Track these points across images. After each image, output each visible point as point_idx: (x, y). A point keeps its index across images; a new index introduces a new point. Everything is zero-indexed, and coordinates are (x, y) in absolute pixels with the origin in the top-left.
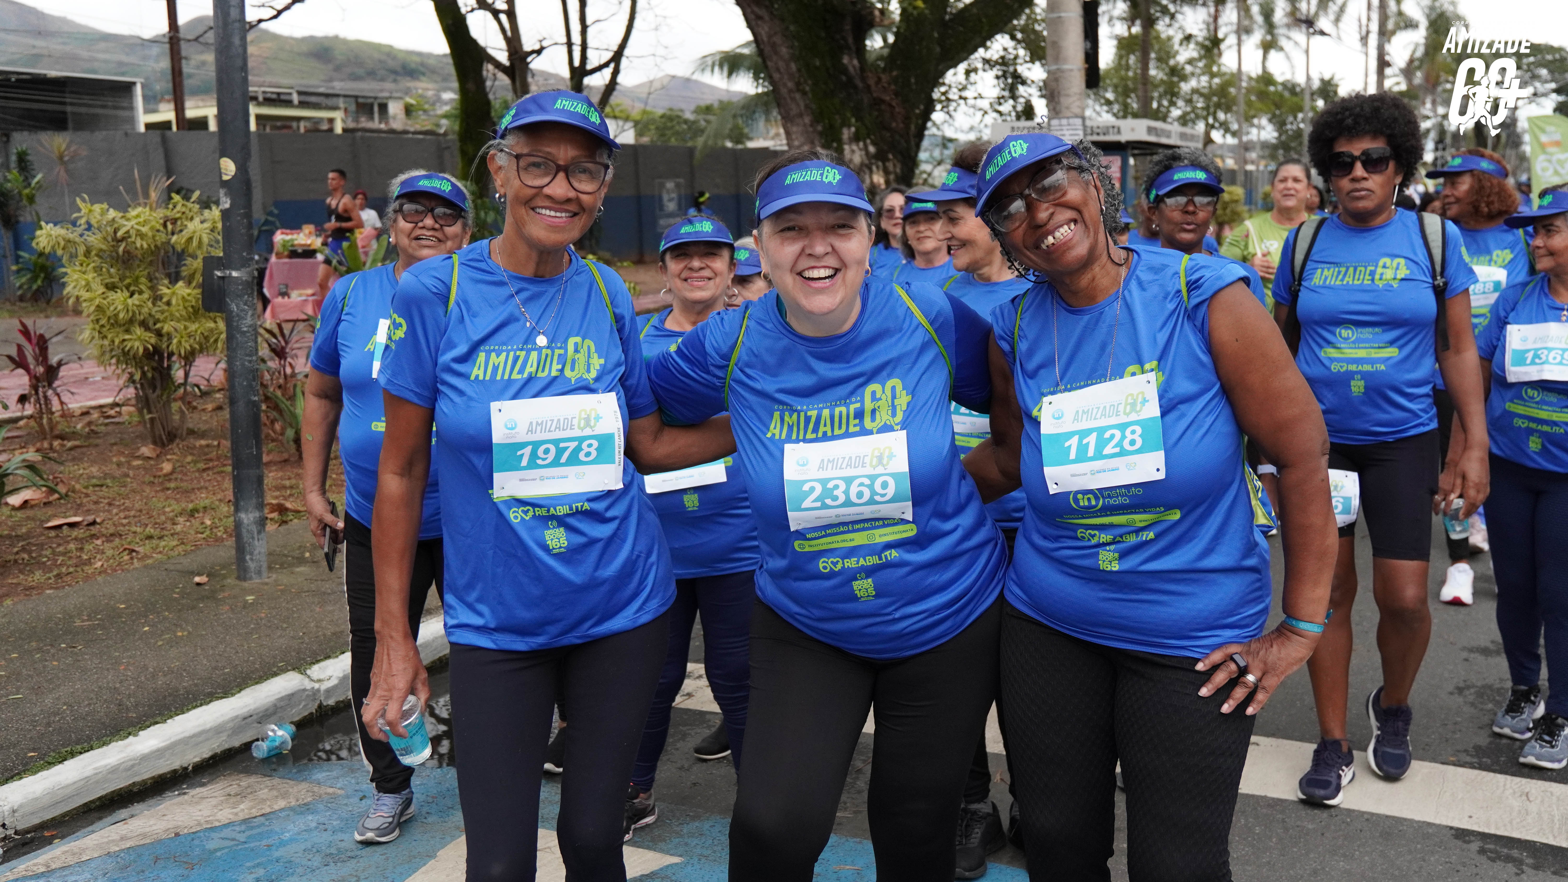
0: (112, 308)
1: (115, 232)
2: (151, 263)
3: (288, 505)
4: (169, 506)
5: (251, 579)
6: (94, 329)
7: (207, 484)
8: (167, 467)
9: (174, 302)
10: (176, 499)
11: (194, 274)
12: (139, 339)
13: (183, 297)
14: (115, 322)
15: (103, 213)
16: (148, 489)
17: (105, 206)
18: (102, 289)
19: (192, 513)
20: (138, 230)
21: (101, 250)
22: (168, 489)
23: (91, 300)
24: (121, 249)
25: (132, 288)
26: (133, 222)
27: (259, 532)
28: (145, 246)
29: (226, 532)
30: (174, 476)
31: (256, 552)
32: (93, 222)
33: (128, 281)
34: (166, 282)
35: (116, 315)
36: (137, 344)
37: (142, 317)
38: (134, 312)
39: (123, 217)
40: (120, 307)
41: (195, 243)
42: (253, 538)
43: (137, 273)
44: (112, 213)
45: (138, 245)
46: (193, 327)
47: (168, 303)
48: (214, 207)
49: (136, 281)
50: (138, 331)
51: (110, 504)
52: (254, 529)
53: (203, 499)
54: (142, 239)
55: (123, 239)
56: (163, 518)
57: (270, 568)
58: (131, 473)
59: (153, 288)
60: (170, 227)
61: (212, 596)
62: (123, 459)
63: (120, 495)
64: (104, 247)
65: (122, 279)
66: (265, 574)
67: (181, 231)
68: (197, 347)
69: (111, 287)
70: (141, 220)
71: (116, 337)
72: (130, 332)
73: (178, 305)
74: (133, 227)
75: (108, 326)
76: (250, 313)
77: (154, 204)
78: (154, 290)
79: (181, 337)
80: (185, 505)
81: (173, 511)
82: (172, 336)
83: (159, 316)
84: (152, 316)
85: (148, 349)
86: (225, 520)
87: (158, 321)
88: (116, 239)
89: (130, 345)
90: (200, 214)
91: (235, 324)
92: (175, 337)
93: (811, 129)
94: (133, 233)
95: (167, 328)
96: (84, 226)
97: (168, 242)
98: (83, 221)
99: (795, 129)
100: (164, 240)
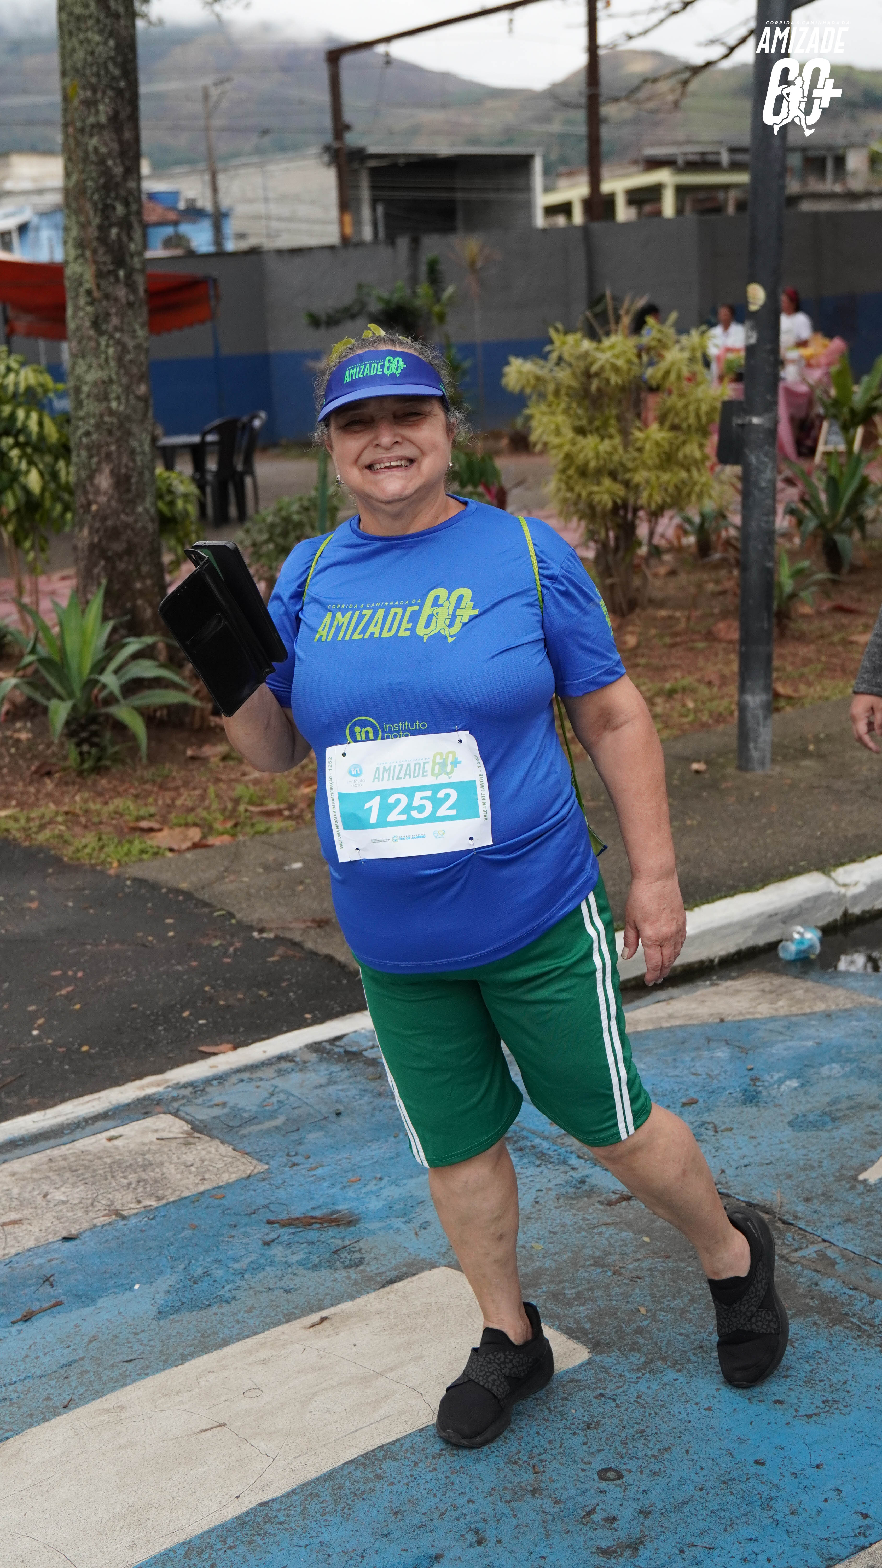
0: (581, 456)
1: (587, 367)
2: (622, 401)
3: (781, 689)
4: (645, 684)
5: (753, 770)
6: (560, 480)
7: (679, 662)
8: (631, 640)
9: (648, 447)
11: (666, 413)
12: (608, 491)
13: (656, 442)
14: (583, 472)
15: (577, 344)
17: (578, 336)
18: (569, 434)
19: (670, 694)
20: (612, 364)
21: (570, 387)
22: (637, 665)
23: (560, 446)
24: (594, 387)
25: (602, 432)
26: (608, 355)
27: (766, 718)
28: (618, 382)
29: (711, 716)
30: (640, 651)
31: (761, 740)
32: (566, 356)
33: (597, 423)
34: (638, 423)
35: (586, 464)
36: (606, 498)
37: (612, 467)
38: (605, 460)
39: (597, 349)
40: (591, 454)
41: (673, 376)
42: (758, 724)
43: (607, 412)
44: (587, 345)
45: (613, 382)
46: (666, 477)
47: (640, 450)
48: (693, 332)
49: (605, 424)
50: (607, 482)
52: (760, 713)
53: (678, 678)
54: (616, 374)
55: (597, 374)
57: (773, 761)
59: (623, 432)
60: (645, 358)
61: (714, 786)
64: (574, 384)
65: (591, 421)
66: (768, 766)
67: (657, 363)
68: (668, 500)
69: (581, 431)
70: (616, 351)
71: (583, 489)
72: (599, 483)
73: (651, 451)
74: (607, 361)
75: (576, 477)
76: (770, 466)
77: (627, 331)
78: (625, 433)
79: (652, 488)
80: (660, 685)
81: (649, 690)
82: (641, 488)
83: (630, 465)
84: (622, 465)
85: (615, 503)
86: (708, 705)
87: (627, 470)
88: (588, 375)
89: (597, 498)
90: (678, 342)
91: (753, 479)
92: (645, 489)
94: (607, 367)
95: (638, 478)
96: (555, 360)
97: (642, 376)
98: (555, 355)
100: (638, 373)
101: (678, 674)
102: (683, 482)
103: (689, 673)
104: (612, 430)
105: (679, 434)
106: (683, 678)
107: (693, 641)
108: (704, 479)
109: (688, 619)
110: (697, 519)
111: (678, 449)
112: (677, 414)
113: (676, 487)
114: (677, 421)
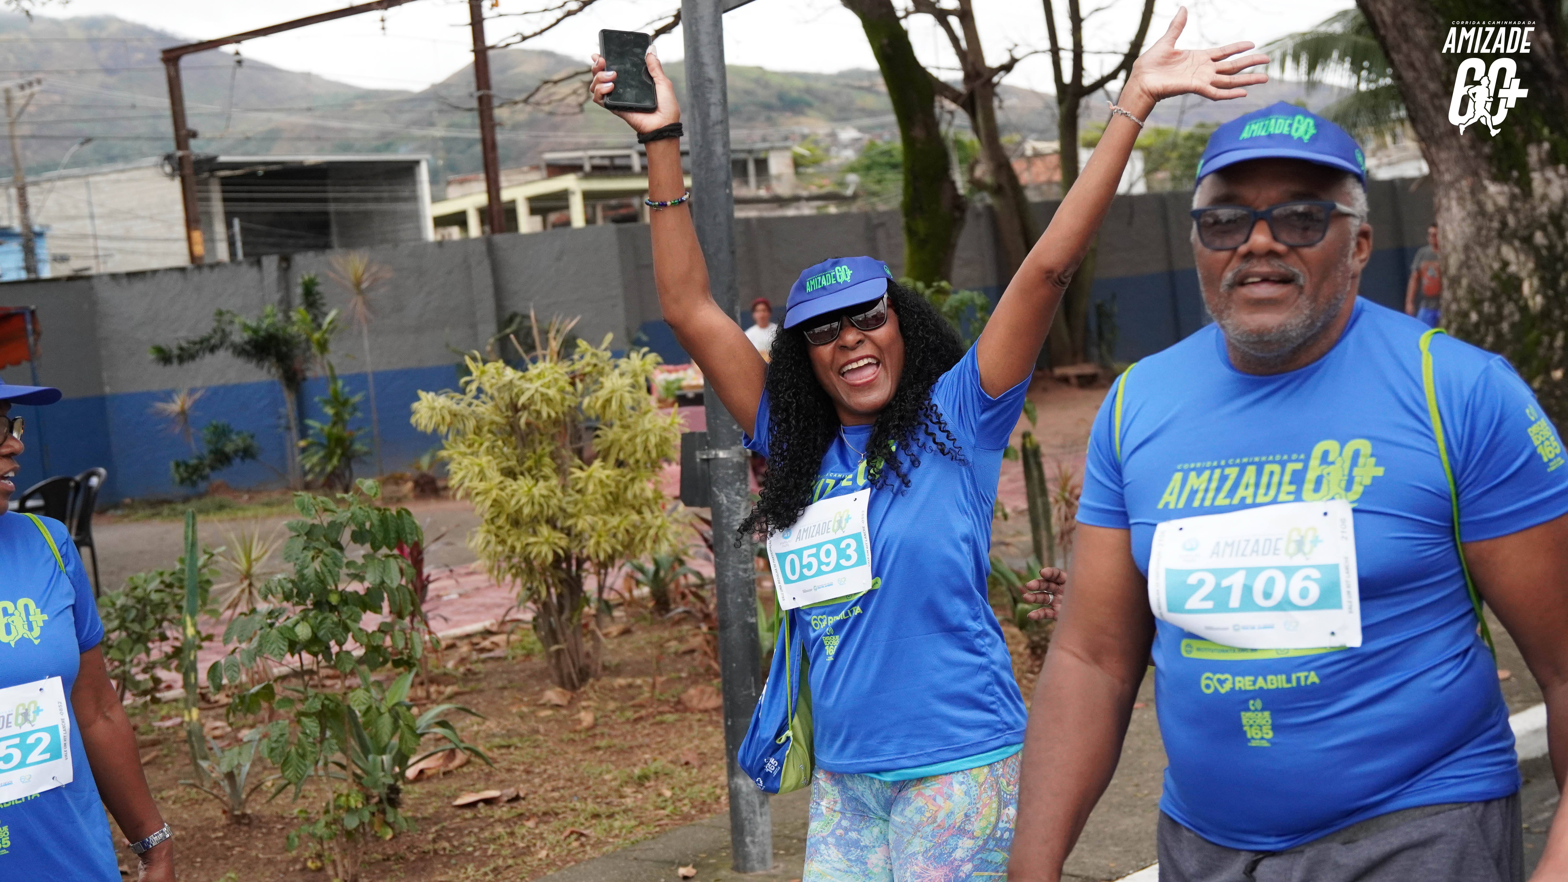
0: (513, 502)
1: (513, 398)
2: (556, 436)
4: (608, 772)
5: (753, 869)
6: (489, 532)
7: (647, 740)
8: (587, 718)
9: (591, 488)
10: (612, 762)
11: (609, 448)
12: (547, 541)
13: (601, 481)
14: (516, 521)
15: (499, 373)
16: (571, 750)
17: (500, 365)
18: (496, 477)
19: (641, 781)
20: (542, 395)
21: (492, 423)
22: (598, 748)
23: (486, 492)
24: (523, 421)
25: (534, 472)
26: (537, 384)
27: (762, 804)
29: (693, 805)
30: (598, 731)
31: (759, 831)
32: (486, 387)
33: (529, 463)
34: (578, 461)
35: (519, 511)
36: (545, 549)
37: (551, 512)
38: (541, 505)
39: (523, 378)
40: (524, 500)
41: (614, 405)
42: (754, 812)
43: (539, 450)
44: (510, 373)
45: (544, 415)
46: (614, 521)
47: (582, 491)
48: (633, 355)
49: (538, 463)
50: (545, 530)
51: (528, 772)
52: (755, 800)
53: (649, 761)
54: (548, 405)
55: (525, 407)
56: (605, 789)
57: (775, 855)
58: (542, 728)
59: (561, 471)
60: (580, 386)
62: (525, 709)
63: (537, 758)
64: (497, 419)
65: (521, 460)
66: (771, 863)
67: (595, 391)
68: (620, 548)
69: (510, 473)
70: (547, 380)
71: (518, 541)
72: (535, 533)
73: (594, 493)
74: (537, 391)
75: (508, 527)
76: (743, 505)
77: (555, 357)
78: (562, 473)
79: (600, 536)
80: (628, 770)
81: (615, 779)
82: (586, 535)
83: (570, 509)
84: (562, 509)
85: (556, 553)
86: (689, 790)
87: (568, 516)
88: (515, 408)
89: (535, 551)
90: (616, 366)
91: (725, 521)
92: (591, 537)
93: (1472, 153)
94: (538, 397)
95: (581, 525)
96: (474, 393)
97: (578, 407)
98: (473, 387)
99: (1443, 155)
100: (573, 405)
101: (647, 756)
102: (635, 526)
103: (661, 754)
104: (547, 471)
105: (625, 470)
106: (655, 760)
107: (661, 713)
108: (658, 522)
109: (654, 686)
110: (650, 567)
111: (626, 488)
112: (622, 448)
113: (627, 531)
114: (622, 456)
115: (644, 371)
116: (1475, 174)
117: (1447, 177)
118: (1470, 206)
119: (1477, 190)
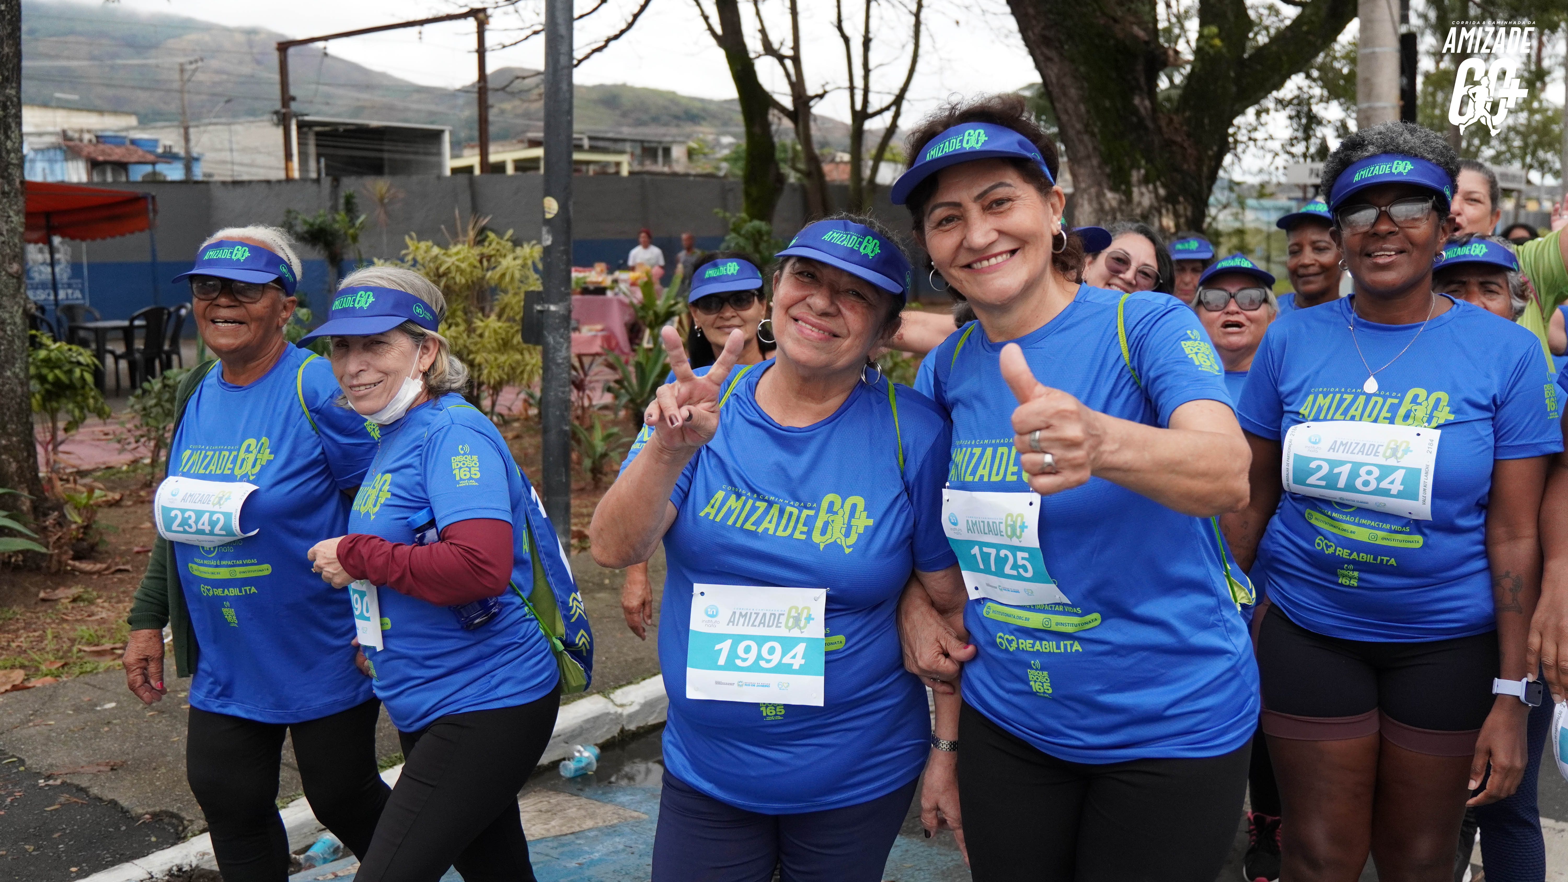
1: (437, 269)
2: (467, 297)
9: (487, 334)
11: (505, 308)
13: (495, 331)
15: (428, 250)
17: (430, 243)
20: (458, 267)
25: (450, 321)
26: (454, 259)
28: (463, 281)
32: (419, 258)
34: (480, 315)
39: (444, 254)
41: (507, 278)
43: (454, 306)
44: (436, 250)
45: (458, 280)
46: (502, 358)
47: (481, 336)
48: (525, 246)
54: (461, 274)
55: (445, 274)
60: (485, 263)
67: (495, 268)
68: (505, 377)
70: (461, 256)
73: (490, 337)
74: (453, 264)
77: (471, 242)
78: (469, 322)
79: (491, 367)
83: (473, 347)
84: (465, 346)
87: (470, 352)
88: (439, 274)
90: (513, 252)
91: (551, 356)
92: (486, 368)
93: (1098, 171)
94: (453, 268)
95: (479, 359)
96: (410, 263)
97: (483, 278)
98: (410, 257)
99: (1082, 171)
100: (480, 276)
102: (518, 362)
104: (459, 320)
105: (513, 324)
108: (534, 361)
111: (513, 337)
112: (512, 309)
114: (511, 314)
115: (532, 256)
116: (1100, 185)
117: (1083, 185)
118: (1095, 205)
119: (1100, 195)
